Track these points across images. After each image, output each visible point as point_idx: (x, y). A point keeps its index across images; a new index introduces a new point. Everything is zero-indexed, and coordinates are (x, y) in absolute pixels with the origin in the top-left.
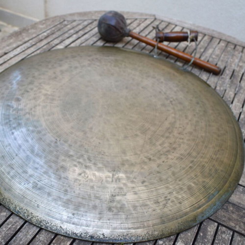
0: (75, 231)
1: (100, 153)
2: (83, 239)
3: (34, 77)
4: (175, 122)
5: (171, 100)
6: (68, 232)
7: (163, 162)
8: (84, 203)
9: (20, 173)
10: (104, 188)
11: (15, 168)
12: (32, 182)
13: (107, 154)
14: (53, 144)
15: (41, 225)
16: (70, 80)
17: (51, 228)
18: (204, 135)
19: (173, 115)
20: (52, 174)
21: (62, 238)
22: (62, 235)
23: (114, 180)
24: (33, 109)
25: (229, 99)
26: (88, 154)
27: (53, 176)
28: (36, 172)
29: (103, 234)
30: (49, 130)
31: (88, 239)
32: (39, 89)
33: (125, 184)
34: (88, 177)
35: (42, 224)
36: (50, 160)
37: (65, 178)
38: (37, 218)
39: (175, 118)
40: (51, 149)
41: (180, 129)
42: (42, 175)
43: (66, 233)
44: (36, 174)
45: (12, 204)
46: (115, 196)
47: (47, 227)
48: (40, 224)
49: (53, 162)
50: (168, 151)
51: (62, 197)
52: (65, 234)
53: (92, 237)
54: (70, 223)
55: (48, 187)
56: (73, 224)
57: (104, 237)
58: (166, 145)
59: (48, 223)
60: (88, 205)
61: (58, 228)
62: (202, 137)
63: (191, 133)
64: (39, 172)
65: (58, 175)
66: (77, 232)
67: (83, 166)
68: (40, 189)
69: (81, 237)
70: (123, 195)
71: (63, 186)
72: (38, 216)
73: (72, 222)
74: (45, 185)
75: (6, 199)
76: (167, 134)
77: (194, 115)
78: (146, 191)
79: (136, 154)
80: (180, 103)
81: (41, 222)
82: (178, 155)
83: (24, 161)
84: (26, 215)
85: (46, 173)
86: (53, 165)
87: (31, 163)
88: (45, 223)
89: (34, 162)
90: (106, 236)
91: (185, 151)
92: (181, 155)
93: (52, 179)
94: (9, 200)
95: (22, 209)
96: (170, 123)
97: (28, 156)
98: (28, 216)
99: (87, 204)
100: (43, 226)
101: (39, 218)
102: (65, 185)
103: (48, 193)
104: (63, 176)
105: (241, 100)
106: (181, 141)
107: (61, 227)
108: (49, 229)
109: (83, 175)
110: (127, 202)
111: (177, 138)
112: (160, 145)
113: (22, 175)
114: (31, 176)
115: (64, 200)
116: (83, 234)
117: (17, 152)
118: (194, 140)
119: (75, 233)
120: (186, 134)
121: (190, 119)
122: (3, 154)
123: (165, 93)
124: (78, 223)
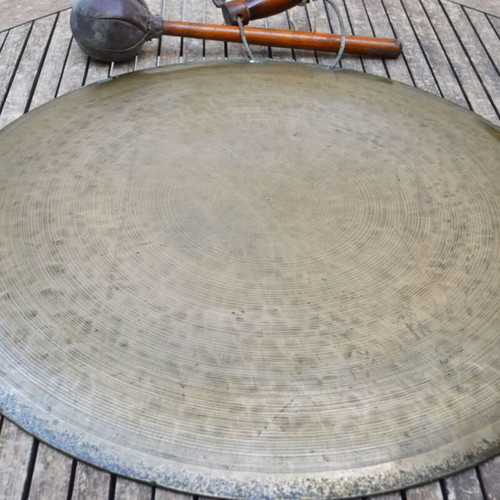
0: (434, 464)
1: (343, 298)
2: (458, 469)
3: (37, 205)
4: (418, 178)
5: (373, 138)
6: (423, 474)
7: (467, 259)
8: (406, 403)
9: (226, 416)
10: (414, 356)
11: (207, 413)
12: (270, 420)
13: (359, 293)
14: (236, 326)
15: (362, 492)
16: (130, 179)
17: (385, 485)
18: (486, 180)
19: (403, 166)
20: (296, 383)
21: (418, 491)
22: (414, 487)
23: (419, 334)
24: (116, 275)
25: (457, 98)
26: (325, 311)
27: (302, 386)
28: (260, 396)
29: (485, 441)
30: (198, 303)
31: (466, 464)
32: (81, 225)
33: (443, 331)
34: (367, 353)
35: (362, 488)
36: (264, 360)
37: (327, 378)
38: (342, 483)
39: (410, 170)
40: (243, 337)
41: (439, 187)
42: (278, 396)
43: (421, 476)
44: (263, 401)
45: (267, 486)
46: (447, 362)
47: (376, 489)
48: (358, 491)
49: (274, 360)
50: (457, 237)
51: (358, 414)
52: (419, 481)
53: (470, 457)
54: (412, 454)
55: (312, 410)
56: (420, 452)
57: (490, 445)
58: (444, 227)
59: (373, 478)
60: (417, 403)
61: (399, 477)
62: (486, 184)
63: (464, 187)
64: (267, 393)
65: (310, 379)
66: (438, 464)
67: (340, 337)
68: (299, 424)
69: (452, 468)
70: (458, 352)
71: (341, 394)
72: (342, 479)
73: (415, 450)
74: (301, 411)
75: (245, 484)
76: (427, 207)
77: (438, 150)
78: (488, 324)
79: (409, 268)
80: (394, 138)
81: (356, 485)
82: (480, 236)
83: (212, 388)
84: (314, 490)
85: (280, 387)
86: (279, 364)
87: (231, 385)
88: (367, 484)
89: (235, 379)
90: (490, 441)
91: (484, 222)
92: (485, 232)
93: (306, 393)
94: (253, 482)
95: (296, 483)
96: (412, 184)
97: (209, 373)
98: (321, 489)
99: (411, 402)
100: (366, 491)
101: (346, 479)
102: (339, 389)
103: (323, 422)
104: (320, 376)
105: (478, 91)
106: (460, 208)
107: (402, 472)
108: (383, 489)
109: (354, 353)
110: (475, 361)
111: (450, 205)
112: (434, 231)
113: (238, 418)
114: (257, 410)
115: (367, 418)
116: (452, 460)
117: (176, 380)
118: (480, 197)
119: (437, 468)
120: (457, 191)
121: (438, 161)
122: (149, 400)
123: (349, 130)
124: (427, 446)
